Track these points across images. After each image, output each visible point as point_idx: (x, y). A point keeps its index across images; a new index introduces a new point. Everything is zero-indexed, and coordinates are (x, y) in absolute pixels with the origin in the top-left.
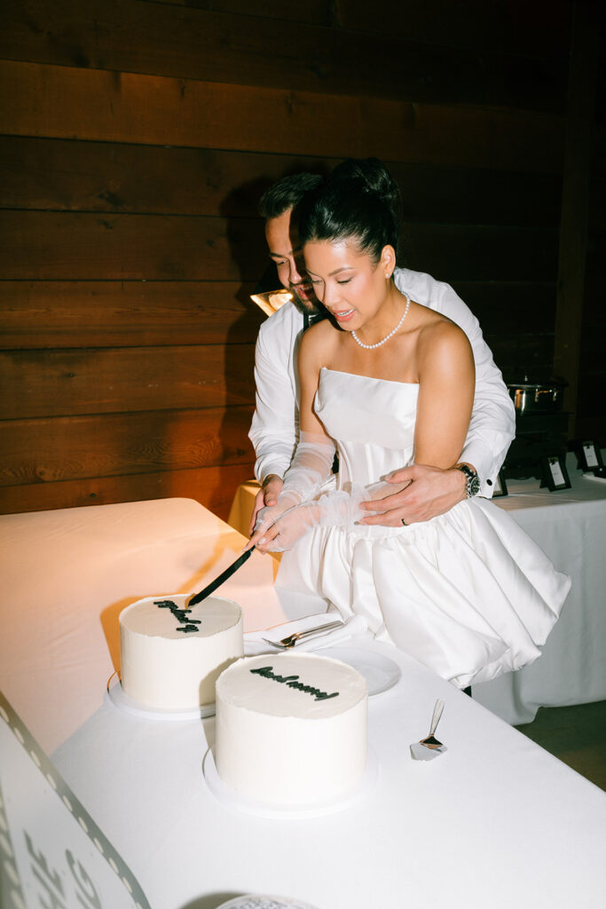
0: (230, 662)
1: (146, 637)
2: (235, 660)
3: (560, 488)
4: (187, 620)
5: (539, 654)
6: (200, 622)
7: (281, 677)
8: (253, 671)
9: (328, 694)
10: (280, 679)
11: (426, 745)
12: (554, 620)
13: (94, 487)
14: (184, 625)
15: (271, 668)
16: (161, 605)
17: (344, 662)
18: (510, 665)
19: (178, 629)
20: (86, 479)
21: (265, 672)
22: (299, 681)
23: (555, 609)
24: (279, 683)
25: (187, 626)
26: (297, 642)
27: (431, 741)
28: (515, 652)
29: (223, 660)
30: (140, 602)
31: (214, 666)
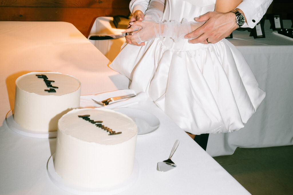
0: (69, 110)
1: (28, 92)
2: (72, 109)
3: (259, 37)
4: (51, 86)
5: (243, 126)
6: (57, 88)
7: (93, 120)
8: (80, 117)
9: (116, 132)
10: (93, 122)
11: (165, 163)
12: (253, 112)
13: (22, 12)
14: (49, 89)
15: (89, 116)
16: (39, 76)
17: (128, 116)
18: (227, 128)
19: (46, 90)
20: (17, 7)
21: (86, 118)
22: (103, 124)
23: (255, 107)
24: (92, 124)
25: (51, 89)
26: (110, 103)
27: (169, 162)
28: (231, 123)
29: (65, 109)
30: (29, 74)
31: (60, 112)
